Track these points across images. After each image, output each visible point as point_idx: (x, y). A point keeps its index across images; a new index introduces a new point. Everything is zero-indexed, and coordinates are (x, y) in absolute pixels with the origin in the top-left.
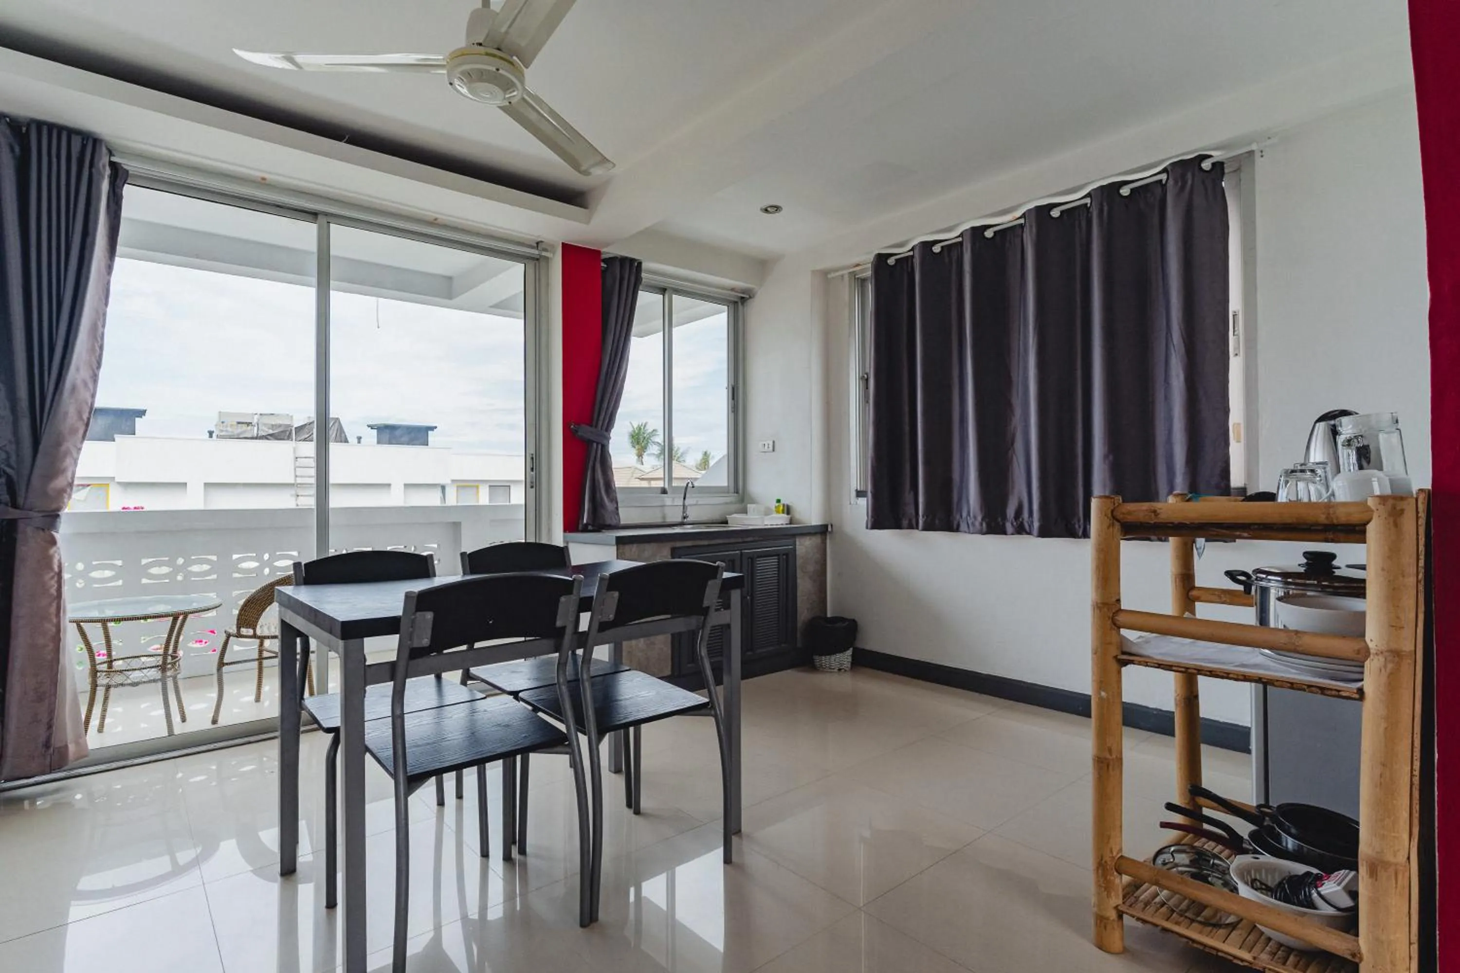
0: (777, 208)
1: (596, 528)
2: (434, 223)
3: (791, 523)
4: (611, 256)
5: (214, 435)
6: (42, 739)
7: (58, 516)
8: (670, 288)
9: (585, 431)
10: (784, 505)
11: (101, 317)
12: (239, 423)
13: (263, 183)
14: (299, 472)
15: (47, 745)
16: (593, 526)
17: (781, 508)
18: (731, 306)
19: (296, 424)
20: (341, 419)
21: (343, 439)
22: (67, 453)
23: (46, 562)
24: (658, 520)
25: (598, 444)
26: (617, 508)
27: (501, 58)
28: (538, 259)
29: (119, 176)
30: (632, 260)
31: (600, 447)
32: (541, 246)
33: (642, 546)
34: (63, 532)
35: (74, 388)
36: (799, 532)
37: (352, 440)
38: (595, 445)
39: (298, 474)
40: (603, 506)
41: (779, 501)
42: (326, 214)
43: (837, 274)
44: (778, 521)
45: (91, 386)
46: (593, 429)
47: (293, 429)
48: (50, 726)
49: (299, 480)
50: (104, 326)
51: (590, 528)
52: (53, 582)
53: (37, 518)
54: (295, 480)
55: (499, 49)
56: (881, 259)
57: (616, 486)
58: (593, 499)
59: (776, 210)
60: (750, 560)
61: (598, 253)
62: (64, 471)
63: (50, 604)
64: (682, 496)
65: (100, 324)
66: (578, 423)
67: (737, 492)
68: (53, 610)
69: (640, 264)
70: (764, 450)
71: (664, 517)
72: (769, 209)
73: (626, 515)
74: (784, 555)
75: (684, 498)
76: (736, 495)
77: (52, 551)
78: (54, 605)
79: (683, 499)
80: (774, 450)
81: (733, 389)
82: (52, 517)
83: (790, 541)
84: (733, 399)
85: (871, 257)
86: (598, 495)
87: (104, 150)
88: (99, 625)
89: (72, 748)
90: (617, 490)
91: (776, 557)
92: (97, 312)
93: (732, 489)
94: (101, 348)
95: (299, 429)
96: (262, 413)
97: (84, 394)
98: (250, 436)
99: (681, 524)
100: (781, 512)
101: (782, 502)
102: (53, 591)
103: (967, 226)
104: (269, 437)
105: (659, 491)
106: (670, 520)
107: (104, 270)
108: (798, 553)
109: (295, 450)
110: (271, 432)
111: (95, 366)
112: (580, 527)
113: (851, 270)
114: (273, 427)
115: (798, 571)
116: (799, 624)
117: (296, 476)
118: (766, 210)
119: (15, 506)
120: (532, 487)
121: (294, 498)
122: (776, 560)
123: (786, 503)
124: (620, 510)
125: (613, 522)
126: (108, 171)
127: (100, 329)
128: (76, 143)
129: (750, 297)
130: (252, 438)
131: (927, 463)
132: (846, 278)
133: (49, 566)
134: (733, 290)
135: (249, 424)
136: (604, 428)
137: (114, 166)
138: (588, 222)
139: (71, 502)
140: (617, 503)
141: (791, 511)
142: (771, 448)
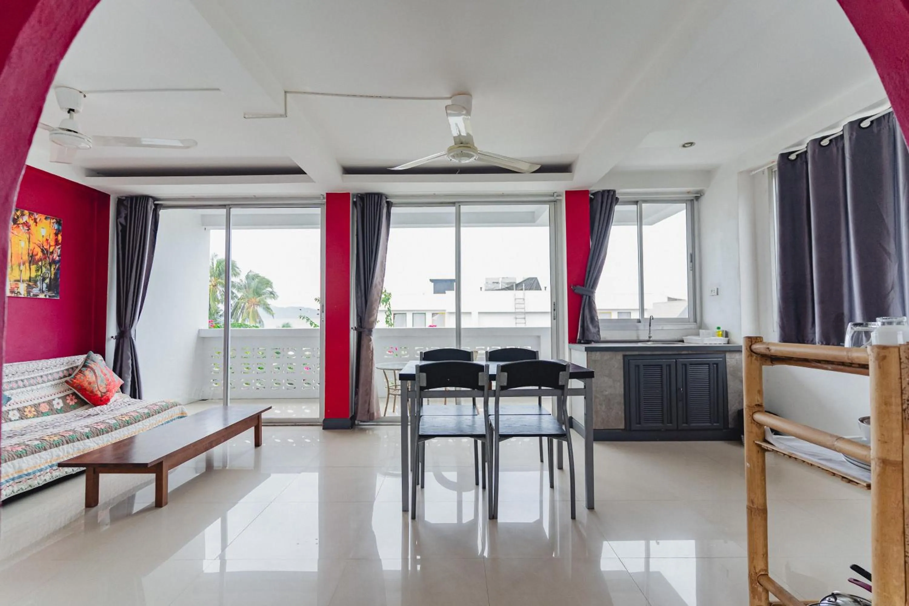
0: (691, 144)
1: (585, 342)
2: (503, 195)
3: (728, 343)
4: (596, 191)
5: (483, 289)
6: (367, 410)
7: (372, 331)
8: (640, 200)
9: (579, 290)
10: (723, 331)
11: (384, 258)
12: (494, 283)
13: (434, 196)
14: (517, 306)
15: (368, 411)
16: (583, 340)
17: (721, 333)
18: (689, 203)
19: (518, 282)
20: (538, 279)
21: (540, 289)
22: (375, 309)
23: (369, 346)
24: (635, 338)
25: (586, 296)
26: (599, 331)
27: (464, 147)
28: (555, 201)
29: (389, 205)
30: (609, 191)
31: (588, 297)
32: (555, 195)
33: (603, 353)
34: (374, 337)
35: (376, 285)
36: (728, 349)
37: (543, 288)
38: (585, 297)
39: (516, 307)
40: (588, 329)
41: (719, 328)
42: (459, 202)
43: (760, 170)
44: (719, 341)
45: (381, 284)
46: (584, 288)
47: (514, 285)
48: (369, 405)
49: (517, 311)
50: (385, 262)
51: (582, 342)
52: (371, 354)
53: (367, 332)
54: (515, 310)
55: (461, 143)
56: (784, 157)
57: (599, 318)
58: (583, 326)
59: (691, 145)
60: (684, 366)
61: (587, 192)
62: (374, 314)
63: (370, 362)
64: (648, 324)
65: (384, 261)
66: (575, 285)
67: (695, 321)
68: (370, 364)
69: (614, 191)
70: (712, 295)
71: (638, 337)
72: (686, 145)
73: (604, 334)
74: (714, 364)
75: (650, 326)
76: (695, 323)
77: (370, 343)
78: (371, 362)
79: (648, 326)
80: (718, 294)
81: (691, 255)
82: (370, 331)
83: (722, 355)
84: (691, 261)
85: (776, 158)
86: (586, 325)
87: (384, 197)
88: (393, 371)
89: (375, 414)
90: (600, 322)
91: (708, 365)
92: (383, 257)
93: (692, 319)
94: (385, 269)
95: (517, 285)
96: (504, 277)
97: (379, 287)
98: (498, 289)
99: (648, 341)
100: (720, 335)
101: (721, 329)
102: (371, 357)
103: (846, 122)
104: (506, 289)
105: (636, 321)
106: (642, 338)
107: (385, 241)
108: (728, 364)
109: (515, 295)
110: (507, 286)
111: (383, 277)
112: (577, 341)
113: (769, 166)
114: (508, 284)
115: (729, 377)
116: (730, 413)
117: (516, 308)
118: (684, 146)
119: (361, 327)
120: (554, 319)
121: (515, 320)
122: (707, 367)
123: (725, 329)
124: (600, 331)
125: (596, 339)
126: (386, 205)
127: (384, 263)
128: (376, 197)
129: (701, 195)
130: (499, 290)
131: (821, 302)
132: (766, 172)
133: (370, 349)
134: (688, 193)
135: (497, 283)
136: (591, 287)
137: (388, 203)
138: (572, 179)
139: (376, 326)
140: (599, 328)
141: (729, 335)
142: (716, 294)
